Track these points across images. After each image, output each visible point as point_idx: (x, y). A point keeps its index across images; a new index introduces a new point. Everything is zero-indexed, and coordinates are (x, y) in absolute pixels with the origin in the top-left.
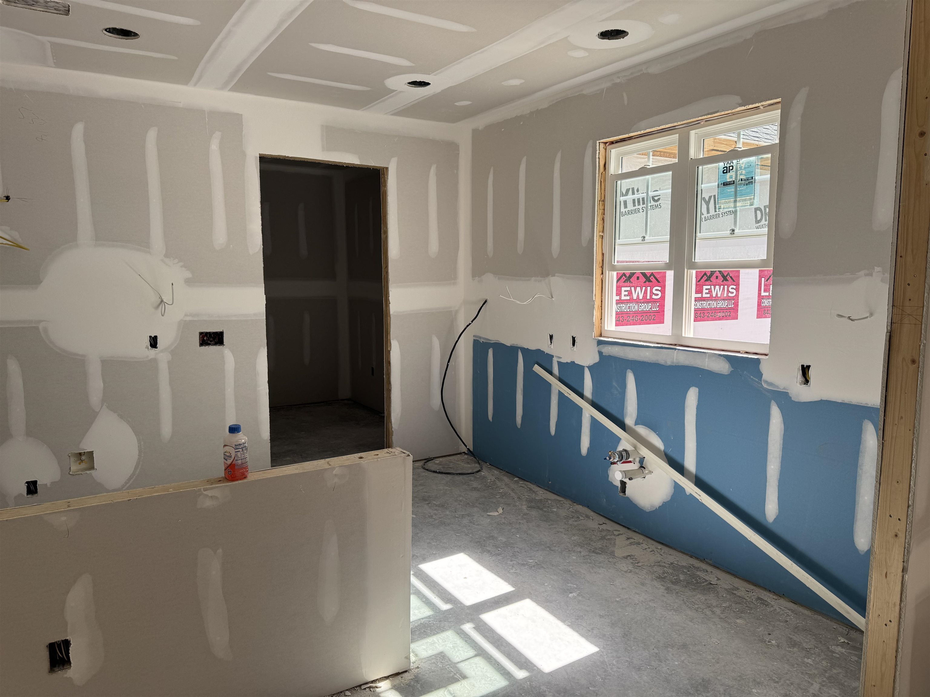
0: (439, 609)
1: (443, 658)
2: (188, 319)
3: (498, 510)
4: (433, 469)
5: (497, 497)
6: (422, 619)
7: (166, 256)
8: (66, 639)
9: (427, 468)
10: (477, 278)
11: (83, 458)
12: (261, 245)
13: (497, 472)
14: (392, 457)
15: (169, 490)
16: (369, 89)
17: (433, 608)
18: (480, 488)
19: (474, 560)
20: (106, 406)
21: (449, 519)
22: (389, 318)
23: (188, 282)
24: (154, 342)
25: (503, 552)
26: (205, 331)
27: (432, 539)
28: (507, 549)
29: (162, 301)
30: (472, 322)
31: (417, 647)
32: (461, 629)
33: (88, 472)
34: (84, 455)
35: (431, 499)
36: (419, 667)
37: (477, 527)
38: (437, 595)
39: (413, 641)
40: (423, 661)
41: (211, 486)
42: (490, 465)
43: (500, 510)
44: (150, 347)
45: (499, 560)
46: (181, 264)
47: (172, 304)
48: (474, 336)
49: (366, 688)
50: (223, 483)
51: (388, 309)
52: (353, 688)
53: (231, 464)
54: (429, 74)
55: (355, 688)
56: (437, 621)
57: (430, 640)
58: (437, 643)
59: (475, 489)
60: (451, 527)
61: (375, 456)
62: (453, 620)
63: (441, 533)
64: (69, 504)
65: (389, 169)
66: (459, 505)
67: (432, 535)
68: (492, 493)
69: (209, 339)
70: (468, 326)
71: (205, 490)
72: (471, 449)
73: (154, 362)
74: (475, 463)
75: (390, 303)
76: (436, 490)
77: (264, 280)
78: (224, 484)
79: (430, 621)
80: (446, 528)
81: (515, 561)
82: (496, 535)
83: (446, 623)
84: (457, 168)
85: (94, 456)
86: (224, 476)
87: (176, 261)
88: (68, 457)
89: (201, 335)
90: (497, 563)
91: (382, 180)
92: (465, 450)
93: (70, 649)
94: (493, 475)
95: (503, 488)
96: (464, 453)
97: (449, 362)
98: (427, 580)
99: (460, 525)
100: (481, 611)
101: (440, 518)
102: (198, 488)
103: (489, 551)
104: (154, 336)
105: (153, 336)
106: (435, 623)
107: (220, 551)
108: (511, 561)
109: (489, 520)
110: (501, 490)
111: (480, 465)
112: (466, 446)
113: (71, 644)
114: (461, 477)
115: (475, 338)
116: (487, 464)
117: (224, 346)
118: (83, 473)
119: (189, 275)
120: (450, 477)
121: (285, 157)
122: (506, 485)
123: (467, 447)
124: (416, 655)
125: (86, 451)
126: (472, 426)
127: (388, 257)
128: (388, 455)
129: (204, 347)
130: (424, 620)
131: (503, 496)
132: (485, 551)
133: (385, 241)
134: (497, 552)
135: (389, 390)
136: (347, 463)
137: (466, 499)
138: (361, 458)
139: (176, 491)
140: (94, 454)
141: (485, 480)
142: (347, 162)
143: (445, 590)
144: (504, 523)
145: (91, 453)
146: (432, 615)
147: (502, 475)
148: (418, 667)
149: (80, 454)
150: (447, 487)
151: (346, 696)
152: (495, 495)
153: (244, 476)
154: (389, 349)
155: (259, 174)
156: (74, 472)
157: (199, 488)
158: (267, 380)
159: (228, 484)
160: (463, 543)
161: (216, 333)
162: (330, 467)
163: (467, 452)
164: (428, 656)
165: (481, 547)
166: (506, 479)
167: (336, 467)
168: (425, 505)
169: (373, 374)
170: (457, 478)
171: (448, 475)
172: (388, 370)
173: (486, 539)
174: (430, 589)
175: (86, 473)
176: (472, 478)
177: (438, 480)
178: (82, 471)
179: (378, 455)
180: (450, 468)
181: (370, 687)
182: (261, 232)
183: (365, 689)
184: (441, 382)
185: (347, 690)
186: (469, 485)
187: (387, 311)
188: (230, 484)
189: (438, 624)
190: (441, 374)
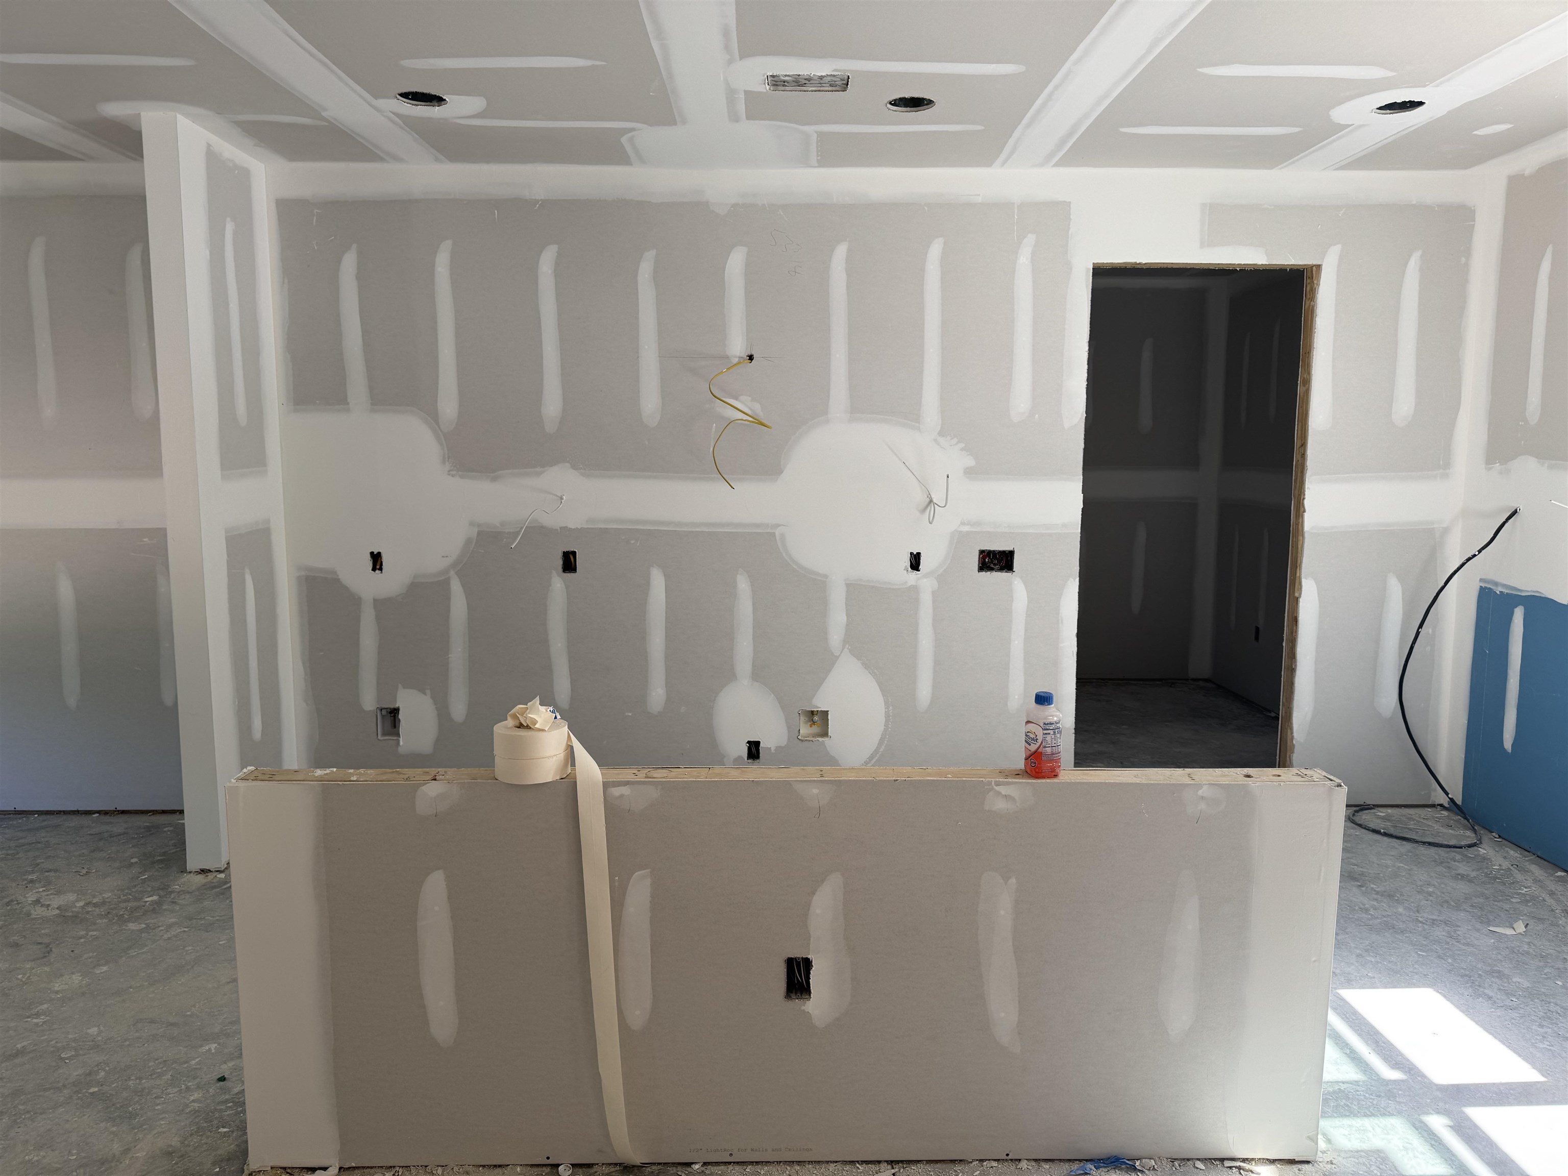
0: (1378, 1075)
1: (1384, 1161)
2: (966, 529)
3: (1515, 926)
4: (1372, 825)
5: (1512, 900)
6: (1343, 1083)
7: (942, 433)
8: (807, 958)
9: (1359, 823)
10: (1498, 464)
11: (816, 718)
12: (1083, 412)
13: (1516, 854)
14: (1306, 783)
15: (946, 775)
16: (1297, 130)
17: (1366, 1071)
18: (1475, 877)
19: (1457, 1006)
20: (848, 648)
21: (1404, 922)
22: (1300, 538)
23: (969, 472)
24: (915, 562)
25: (1522, 1006)
26: (988, 549)
27: (1367, 951)
28: (1531, 1003)
29: (931, 501)
30: (1480, 551)
31: (1331, 1127)
32: (1421, 1122)
33: (820, 739)
34: (817, 715)
35: (1367, 878)
36: (1334, 1162)
37: (1464, 947)
38: (1374, 1050)
39: (1324, 1115)
40: (1343, 1155)
41: (1005, 780)
42: (1500, 837)
43: (1520, 927)
44: (910, 569)
45: (1513, 1019)
46: (962, 445)
47: (944, 507)
48: (1481, 580)
49: (1233, 1167)
50: (1023, 778)
51: (1301, 522)
52: (1210, 1159)
53: (1036, 752)
54: (1425, 86)
55: (1213, 1161)
56: (1371, 1094)
57: (1358, 1122)
58: (1370, 1131)
59: (1463, 877)
60: (1406, 937)
61: (1274, 778)
62: (1405, 1101)
63: (1385, 943)
64: (821, 773)
65: (1323, 267)
66: (1427, 900)
67: (1367, 942)
68: (1501, 891)
69: (992, 561)
70: (1469, 559)
71: (998, 784)
72: (1459, 801)
73: (915, 589)
74: (1468, 829)
75: (1304, 511)
76: (1378, 865)
77: (1083, 469)
78: (1024, 781)
79: (1358, 1091)
80: (1397, 936)
81: (1550, 1028)
82: (1506, 972)
83: (1390, 1102)
84: (1468, 253)
85: (829, 718)
86: (1023, 767)
87: (955, 440)
88: (798, 714)
89: (981, 554)
90: (1507, 1023)
91: (1307, 288)
92: (1443, 800)
93: (811, 972)
94: (1505, 858)
95: (1529, 887)
96: (1441, 805)
97: (1421, 626)
98: (1353, 1019)
99: (1426, 938)
100: (1467, 1100)
101: (1384, 917)
102: (987, 780)
103: (1490, 998)
104: (917, 553)
105: (915, 553)
106: (1367, 1095)
107: (1013, 881)
108: (1541, 1026)
109: (1492, 941)
110: (1522, 890)
111: (1476, 834)
112: (1447, 794)
113: (812, 966)
114: (1433, 851)
115: (1483, 585)
116: (1494, 834)
117: (1014, 573)
118: (814, 739)
119: (970, 462)
120: (1408, 846)
121: (1136, 263)
122: (1536, 881)
123: (1450, 796)
124: (1329, 1141)
125: (820, 709)
126: (1463, 756)
127: (1308, 427)
128: (1299, 778)
129: (984, 573)
130: (1345, 1086)
131: (1527, 901)
132: (1480, 996)
133: (1303, 399)
134: (1508, 1002)
135: (1292, 670)
136: (1224, 781)
137: (1443, 893)
138: (1248, 776)
139: (957, 779)
140: (829, 716)
141: (1487, 864)
142: (1243, 263)
143: (1392, 1045)
144: (1528, 953)
145: (826, 713)
146: (1364, 1082)
147: (1527, 861)
148: (1331, 1161)
149: (812, 712)
150: (1401, 862)
151: (1197, 1168)
152: (1509, 896)
153: (1054, 774)
154: (1297, 595)
155: (1090, 296)
156: (804, 737)
157: (990, 779)
158: (1076, 632)
159: (1030, 781)
160: (1431, 971)
161: (1004, 552)
162: (1192, 782)
163: (1447, 805)
164: (1351, 1149)
165: (1471, 986)
166: (1536, 870)
167: (1204, 785)
168: (1354, 888)
169: (1257, 638)
170: (1422, 850)
171: (1404, 843)
172: (1292, 633)
173: (1482, 974)
174: (1360, 1035)
175: (818, 740)
176: (1458, 857)
177: (1382, 847)
178: (813, 737)
179: (1279, 776)
180: (1410, 829)
181: (1239, 1168)
182: (1085, 392)
183: (1231, 1168)
184: (1399, 666)
185: (1199, 1159)
186: (1449, 868)
187: (1297, 524)
188: (1033, 781)
189: (1374, 1099)
190: (1401, 648)
